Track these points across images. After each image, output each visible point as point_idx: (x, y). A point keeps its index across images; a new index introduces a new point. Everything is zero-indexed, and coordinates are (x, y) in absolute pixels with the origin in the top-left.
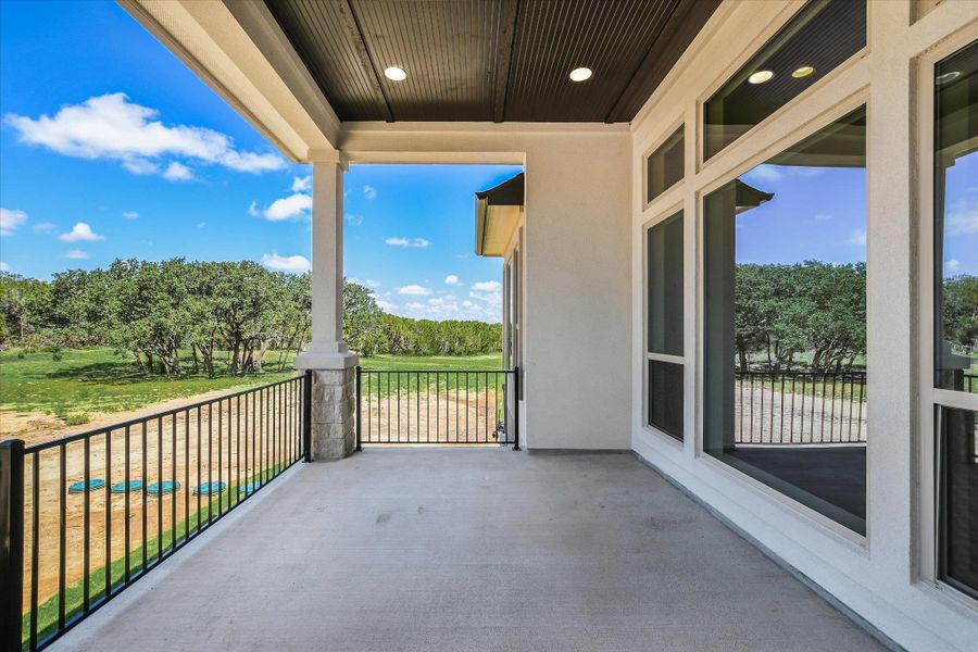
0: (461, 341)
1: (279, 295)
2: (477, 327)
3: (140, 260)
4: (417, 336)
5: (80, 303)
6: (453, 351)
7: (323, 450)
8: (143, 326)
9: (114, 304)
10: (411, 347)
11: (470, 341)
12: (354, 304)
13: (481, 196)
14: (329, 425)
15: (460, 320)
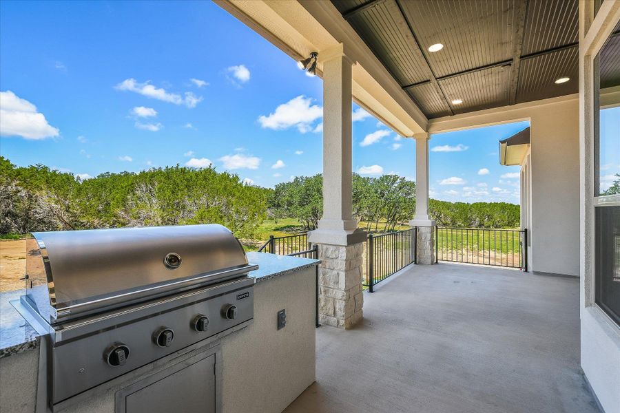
0: (490, 217)
1: (368, 190)
2: (504, 207)
3: (305, 176)
4: (453, 214)
5: (284, 198)
6: (483, 225)
7: (422, 260)
8: (308, 208)
9: (296, 199)
10: (449, 221)
11: (497, 217)
12: (410, 194)
13: (502, 142)
14: (424, 250)
15: (489, 202)
